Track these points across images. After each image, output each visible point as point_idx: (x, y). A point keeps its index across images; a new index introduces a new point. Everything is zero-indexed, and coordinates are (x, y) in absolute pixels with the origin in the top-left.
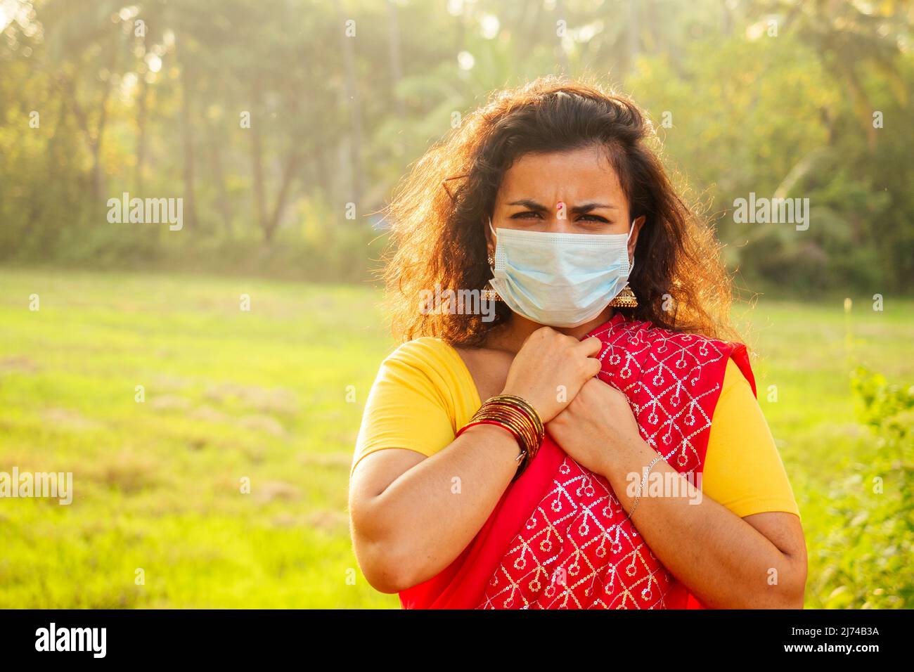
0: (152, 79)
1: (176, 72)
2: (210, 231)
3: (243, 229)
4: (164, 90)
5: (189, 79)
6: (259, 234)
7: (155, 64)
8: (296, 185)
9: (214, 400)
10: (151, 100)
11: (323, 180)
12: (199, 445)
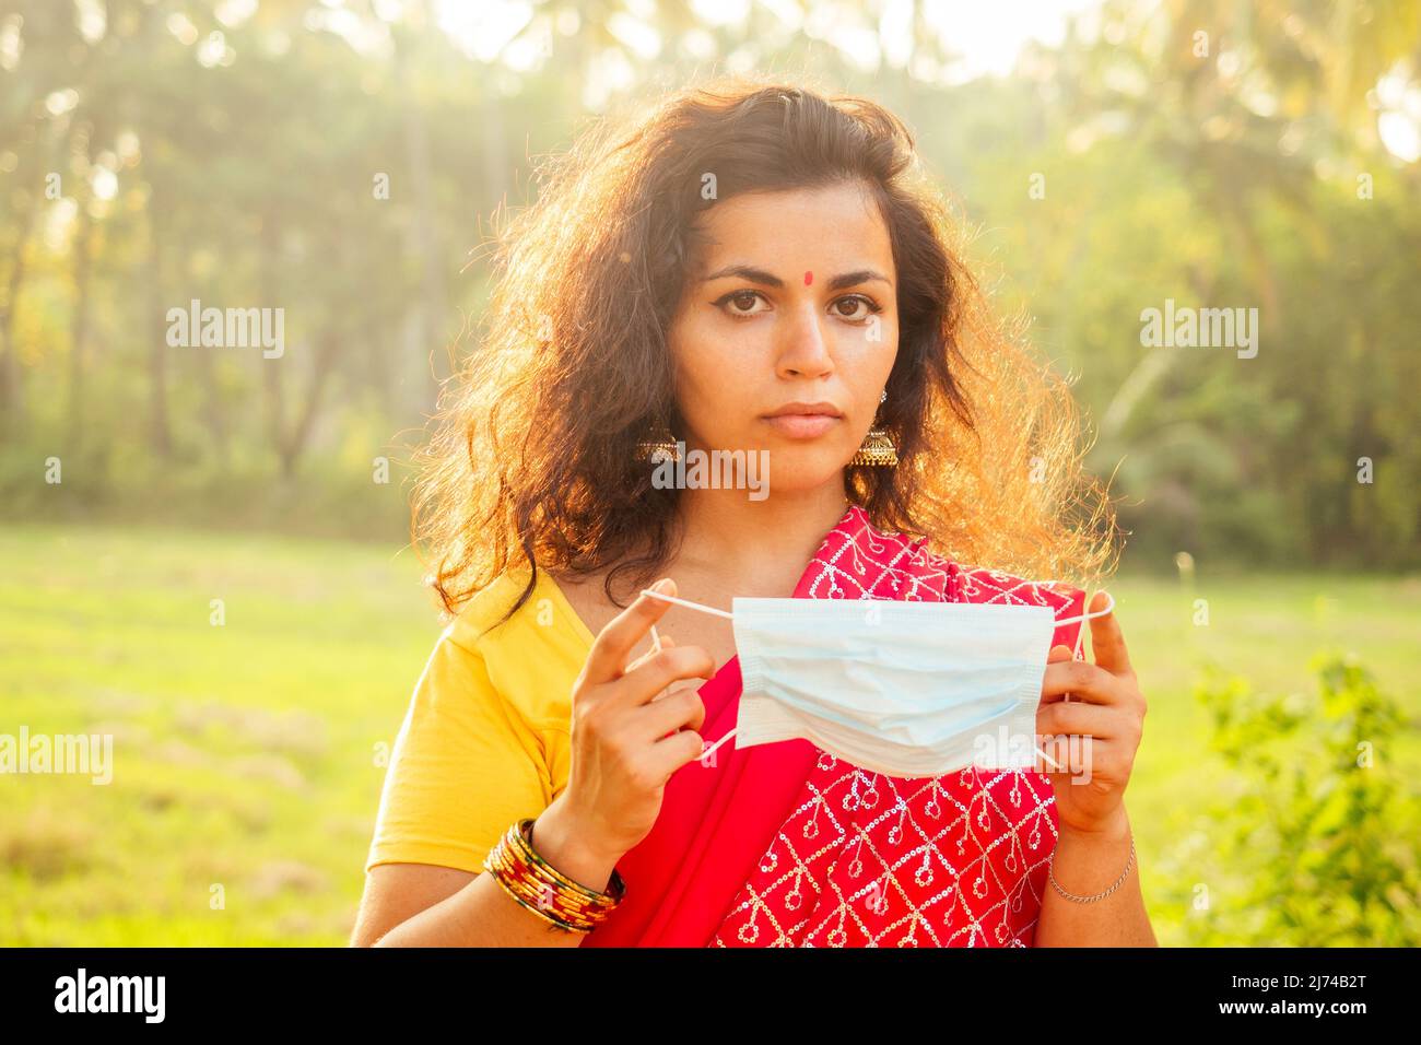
0: (100, 212)
1: (140, 197)
2: (190, 458)
3: (245, 456)
4: (118, 227)
5: (160, 208)
6: (271, 463)
7: (105, 185)
8: (334, 384)
9: (190, 731)
10: (98, 243)
11: (379, 377)
12: (162, 803)
